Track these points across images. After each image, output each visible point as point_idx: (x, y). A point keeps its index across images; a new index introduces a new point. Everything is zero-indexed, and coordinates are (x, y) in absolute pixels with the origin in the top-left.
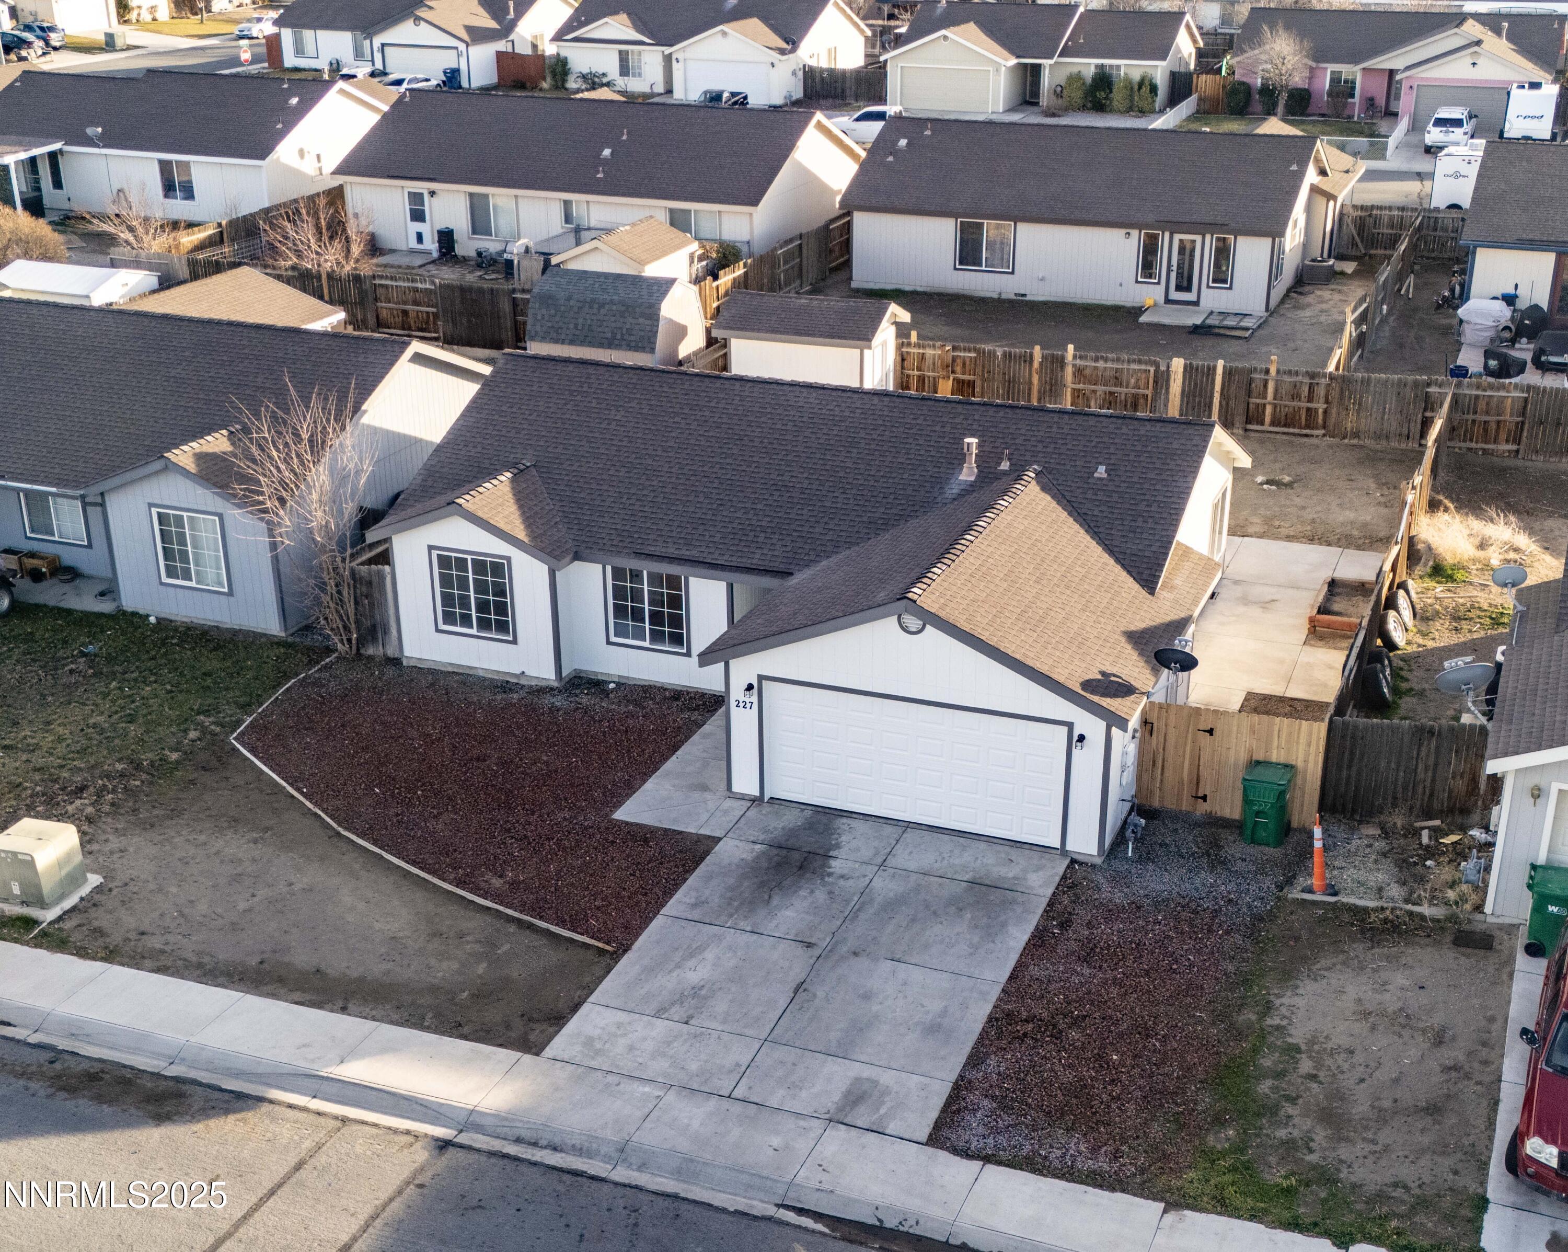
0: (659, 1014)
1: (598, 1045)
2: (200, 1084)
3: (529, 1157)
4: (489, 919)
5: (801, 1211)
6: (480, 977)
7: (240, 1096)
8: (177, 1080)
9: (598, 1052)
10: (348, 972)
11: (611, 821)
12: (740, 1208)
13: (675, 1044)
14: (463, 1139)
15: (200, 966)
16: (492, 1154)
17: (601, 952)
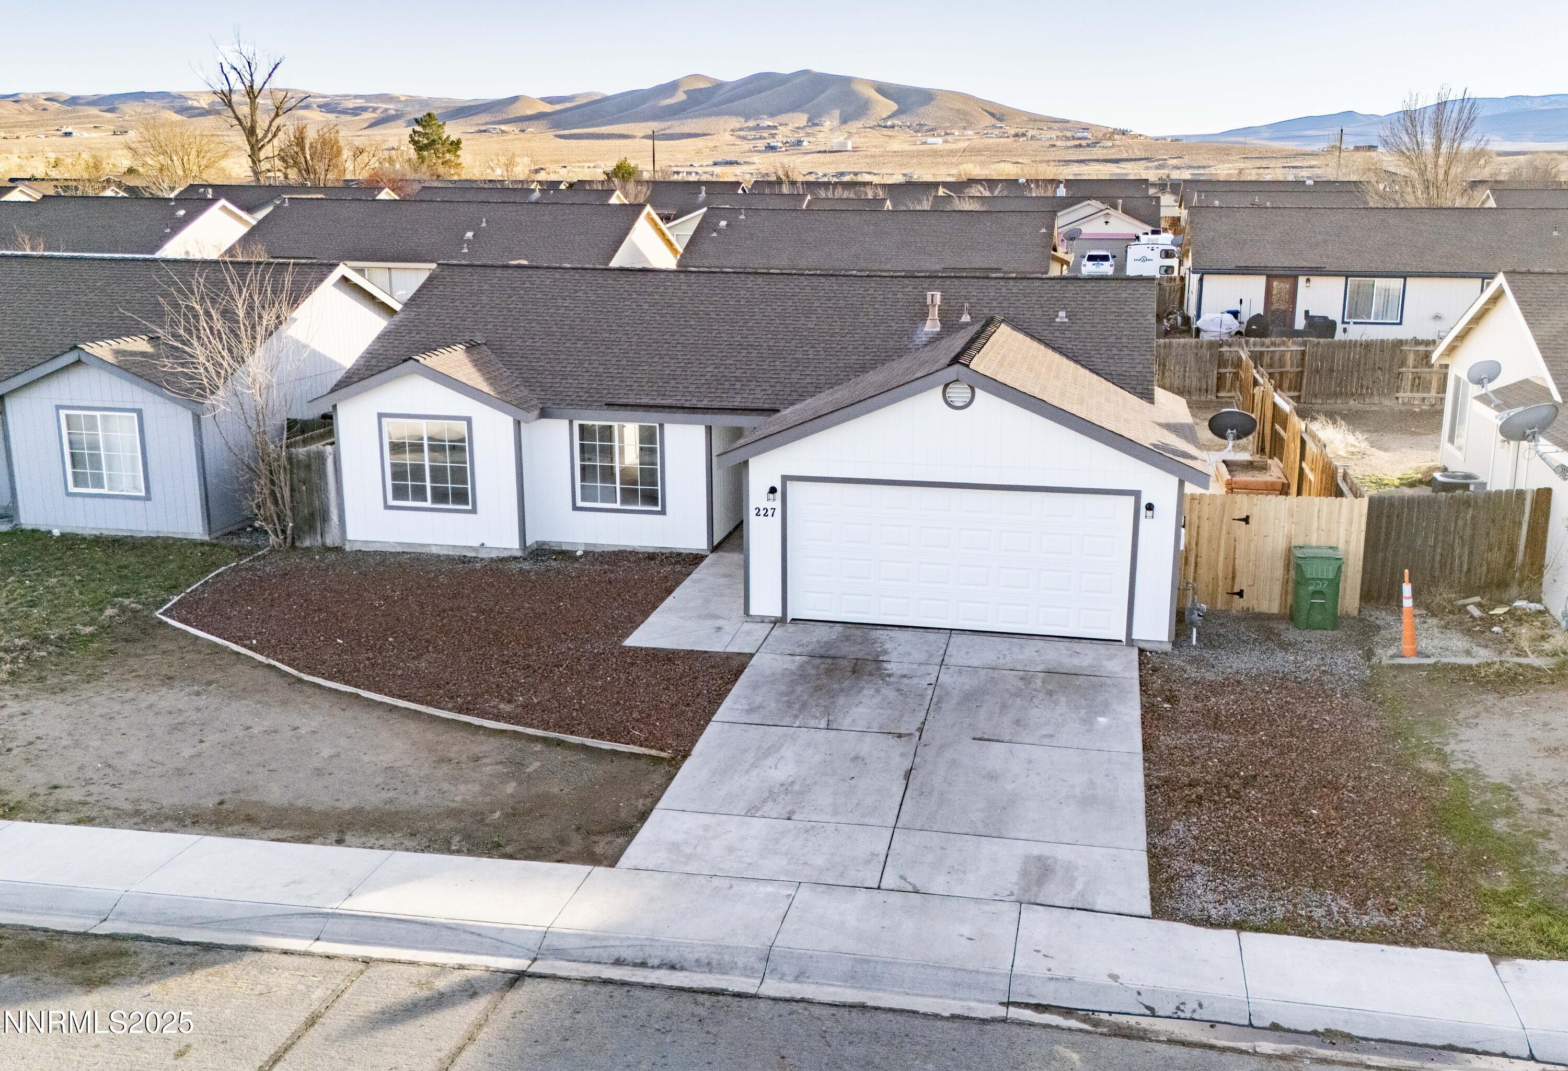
0: (751, 812)
1: (689, 850)
2: (149, 939)
3: (641, 980)
4: (507, 742)
5: (1039, 1008)
6: (512, 796)
7: (208, 947)
8: (113, 937)
9: (690, 857)
10: (338, 804)
11: (621, 647)
12: (958, 1011)
13: (785, 840)
14: (537, 968)
15: (137, 813)
16: (587, 981)
17: (657, 760)
